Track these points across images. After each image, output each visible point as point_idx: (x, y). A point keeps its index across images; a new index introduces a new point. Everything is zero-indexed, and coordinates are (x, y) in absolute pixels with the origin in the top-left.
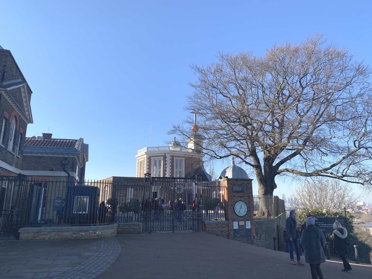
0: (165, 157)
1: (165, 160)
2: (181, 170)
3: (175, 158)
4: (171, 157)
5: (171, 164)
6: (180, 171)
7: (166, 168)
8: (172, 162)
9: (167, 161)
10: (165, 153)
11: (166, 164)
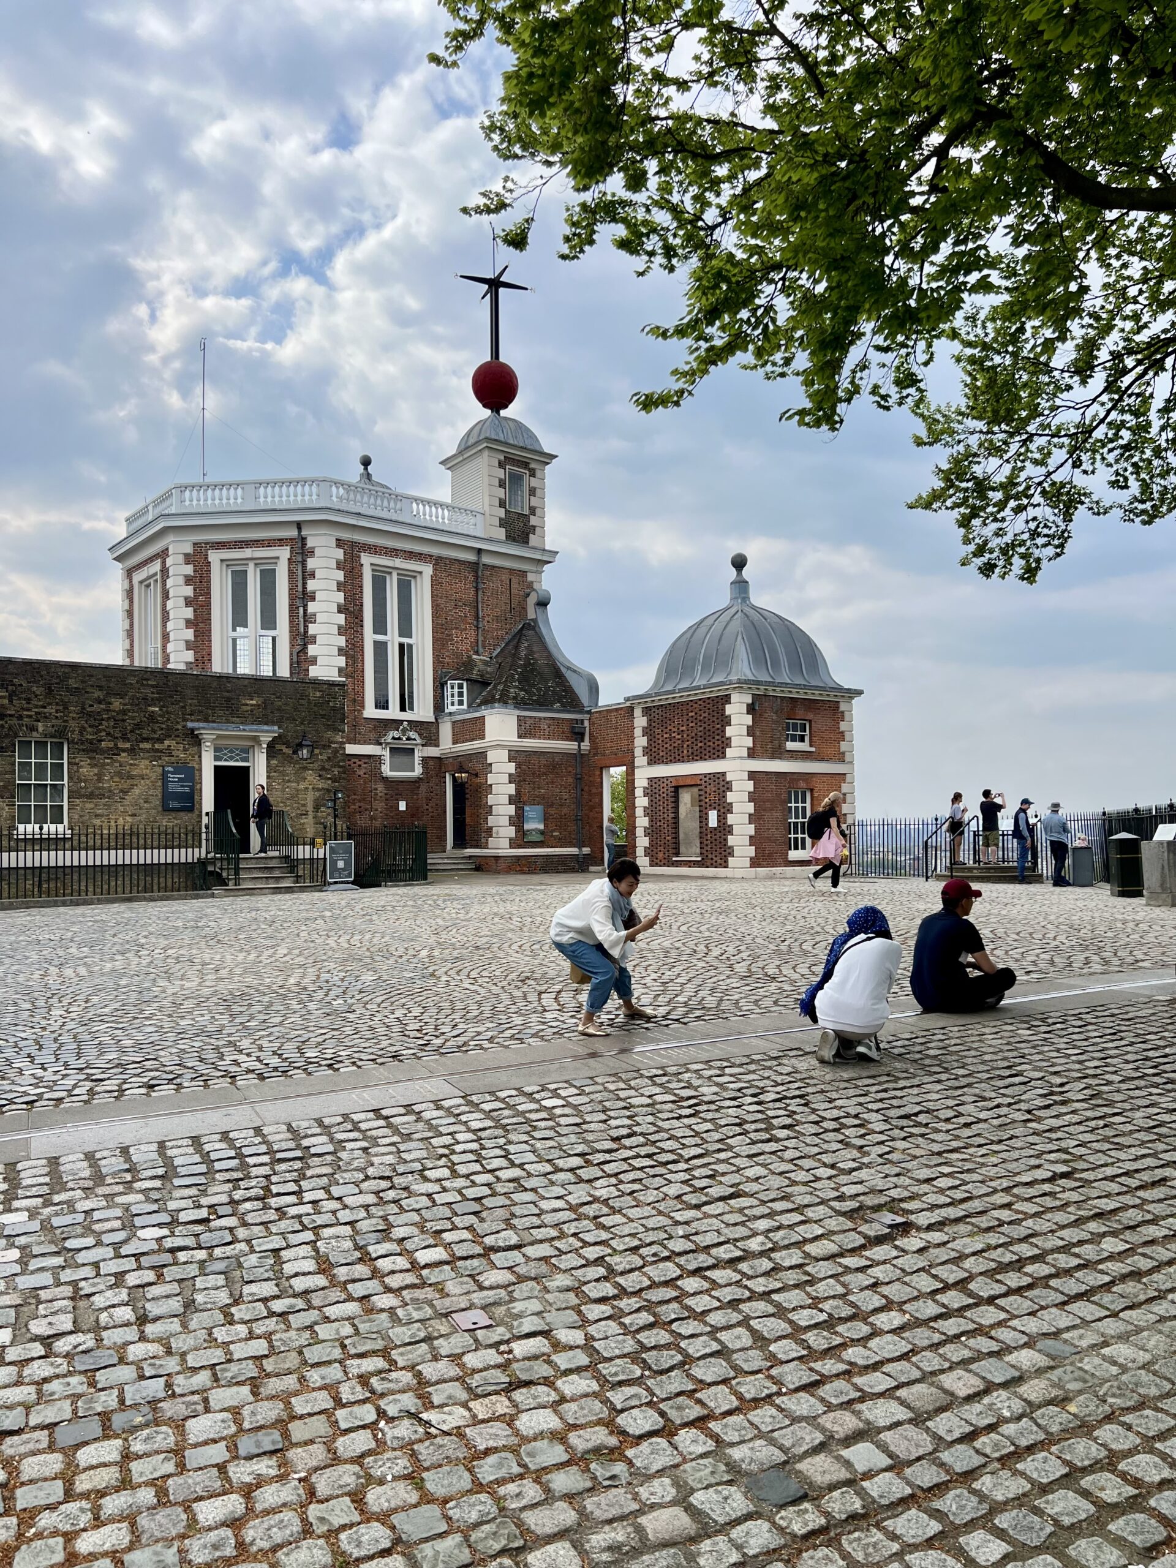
0: (301, 551)
1: (301, 574)
2: (405, 640)
3: (366, 560)
4: (340, 554)
5: (340, 597)
6: (401, 646)
7: (309, 619)
8: (351, 586)
9: (313, 575)
10: (299, 529)
11: (313, 599)
